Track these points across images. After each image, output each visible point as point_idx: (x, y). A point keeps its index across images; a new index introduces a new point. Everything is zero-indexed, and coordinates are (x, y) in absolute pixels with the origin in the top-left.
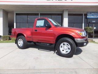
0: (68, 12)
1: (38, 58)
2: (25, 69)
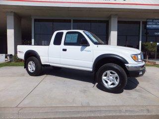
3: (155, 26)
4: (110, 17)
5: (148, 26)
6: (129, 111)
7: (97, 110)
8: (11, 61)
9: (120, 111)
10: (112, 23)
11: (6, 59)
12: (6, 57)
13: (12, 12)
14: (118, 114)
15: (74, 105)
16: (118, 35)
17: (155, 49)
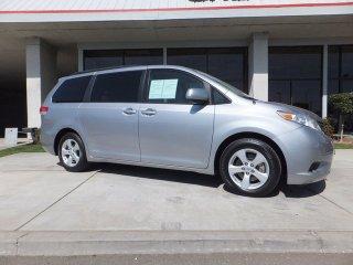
0: (269, 40)
4: (250, 39)
6: (273, 242)
7: (195, 238)
9: (251, 242)
13: (36, 37)
14: (246, 249)
15: (145, 228)
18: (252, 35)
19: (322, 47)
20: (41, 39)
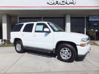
1: (49, 61)
2: (43, 72)
3: (94, 20)
5: (89, 20)
8: (5, 44)
10: (67, 19)
11: (2, 42)
12: (2, 41)
13: (5, 14)
16: (71, 26)
17: (95, 34)
18: (66, 14)
19: (84, 17)
20: (7, 14)
